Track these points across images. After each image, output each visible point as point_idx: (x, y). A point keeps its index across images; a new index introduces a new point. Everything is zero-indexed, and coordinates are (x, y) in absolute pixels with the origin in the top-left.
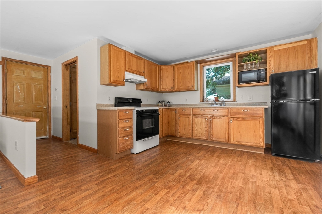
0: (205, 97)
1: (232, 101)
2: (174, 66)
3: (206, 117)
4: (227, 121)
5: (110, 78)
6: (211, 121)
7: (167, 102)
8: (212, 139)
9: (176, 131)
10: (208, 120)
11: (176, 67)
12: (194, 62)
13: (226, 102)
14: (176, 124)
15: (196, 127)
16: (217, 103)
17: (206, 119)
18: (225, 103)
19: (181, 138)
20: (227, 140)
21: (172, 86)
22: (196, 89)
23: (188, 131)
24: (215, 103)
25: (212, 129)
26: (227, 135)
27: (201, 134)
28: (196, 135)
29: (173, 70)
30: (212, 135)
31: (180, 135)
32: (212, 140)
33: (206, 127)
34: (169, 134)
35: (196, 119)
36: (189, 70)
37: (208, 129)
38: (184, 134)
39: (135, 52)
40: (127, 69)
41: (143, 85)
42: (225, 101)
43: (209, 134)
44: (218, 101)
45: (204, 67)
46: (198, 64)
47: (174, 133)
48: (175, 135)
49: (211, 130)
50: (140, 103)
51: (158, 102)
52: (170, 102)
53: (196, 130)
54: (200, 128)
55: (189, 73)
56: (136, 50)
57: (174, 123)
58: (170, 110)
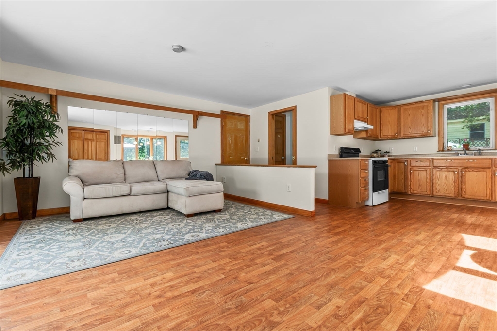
0: (446, 145)
1: (492, 150)
2: (398, 107)
3: (455, 170)
4: (489, 174)
5: (345, 129)
6: (463, 175)
7: (385, 152)
8: (464, 196)
9: (406, 186)
10: (458, 173)
11: (402, 107)
12: (432, 101)
13: (483, 150)
14: (406, 178)
15: (439, 182)
16: (467, 152)
17: (454, 172)
18: (482, 152)
19: (413, 195)
20: (489, 198)
21: (396, 131)
22: (433, 134)
23: (426, 187)
24: (466, 152)
25: (465, 184)
26: (489, 191)
27: (447, 190)
28: (439, 191)
29: (398, 112)
30: (465, 192)
31: (412, 192)
32: (465, 198)
33: (454, 182)
34: (395, 191)
35: (438, 173)
36: (423, 111)
37: (458, 184)
38: (419, 190)
39: (356, 95)
40: (356, 118)
41: (365, 133)
42: (481, 150)
43: (460, 190)
44: (468, 149)
45: (445, 106)
46: (435, 102)
47: (403, 189)
48: (404, 192)
49: (463, 185)
50: (358, 153)
51: (373, 152)
52: (389, 152)
53: (439, 185)
54: (445, 183)
55: (423, 115)
56: (357, 93)
57: (403, 177)
58: (396, 161)
